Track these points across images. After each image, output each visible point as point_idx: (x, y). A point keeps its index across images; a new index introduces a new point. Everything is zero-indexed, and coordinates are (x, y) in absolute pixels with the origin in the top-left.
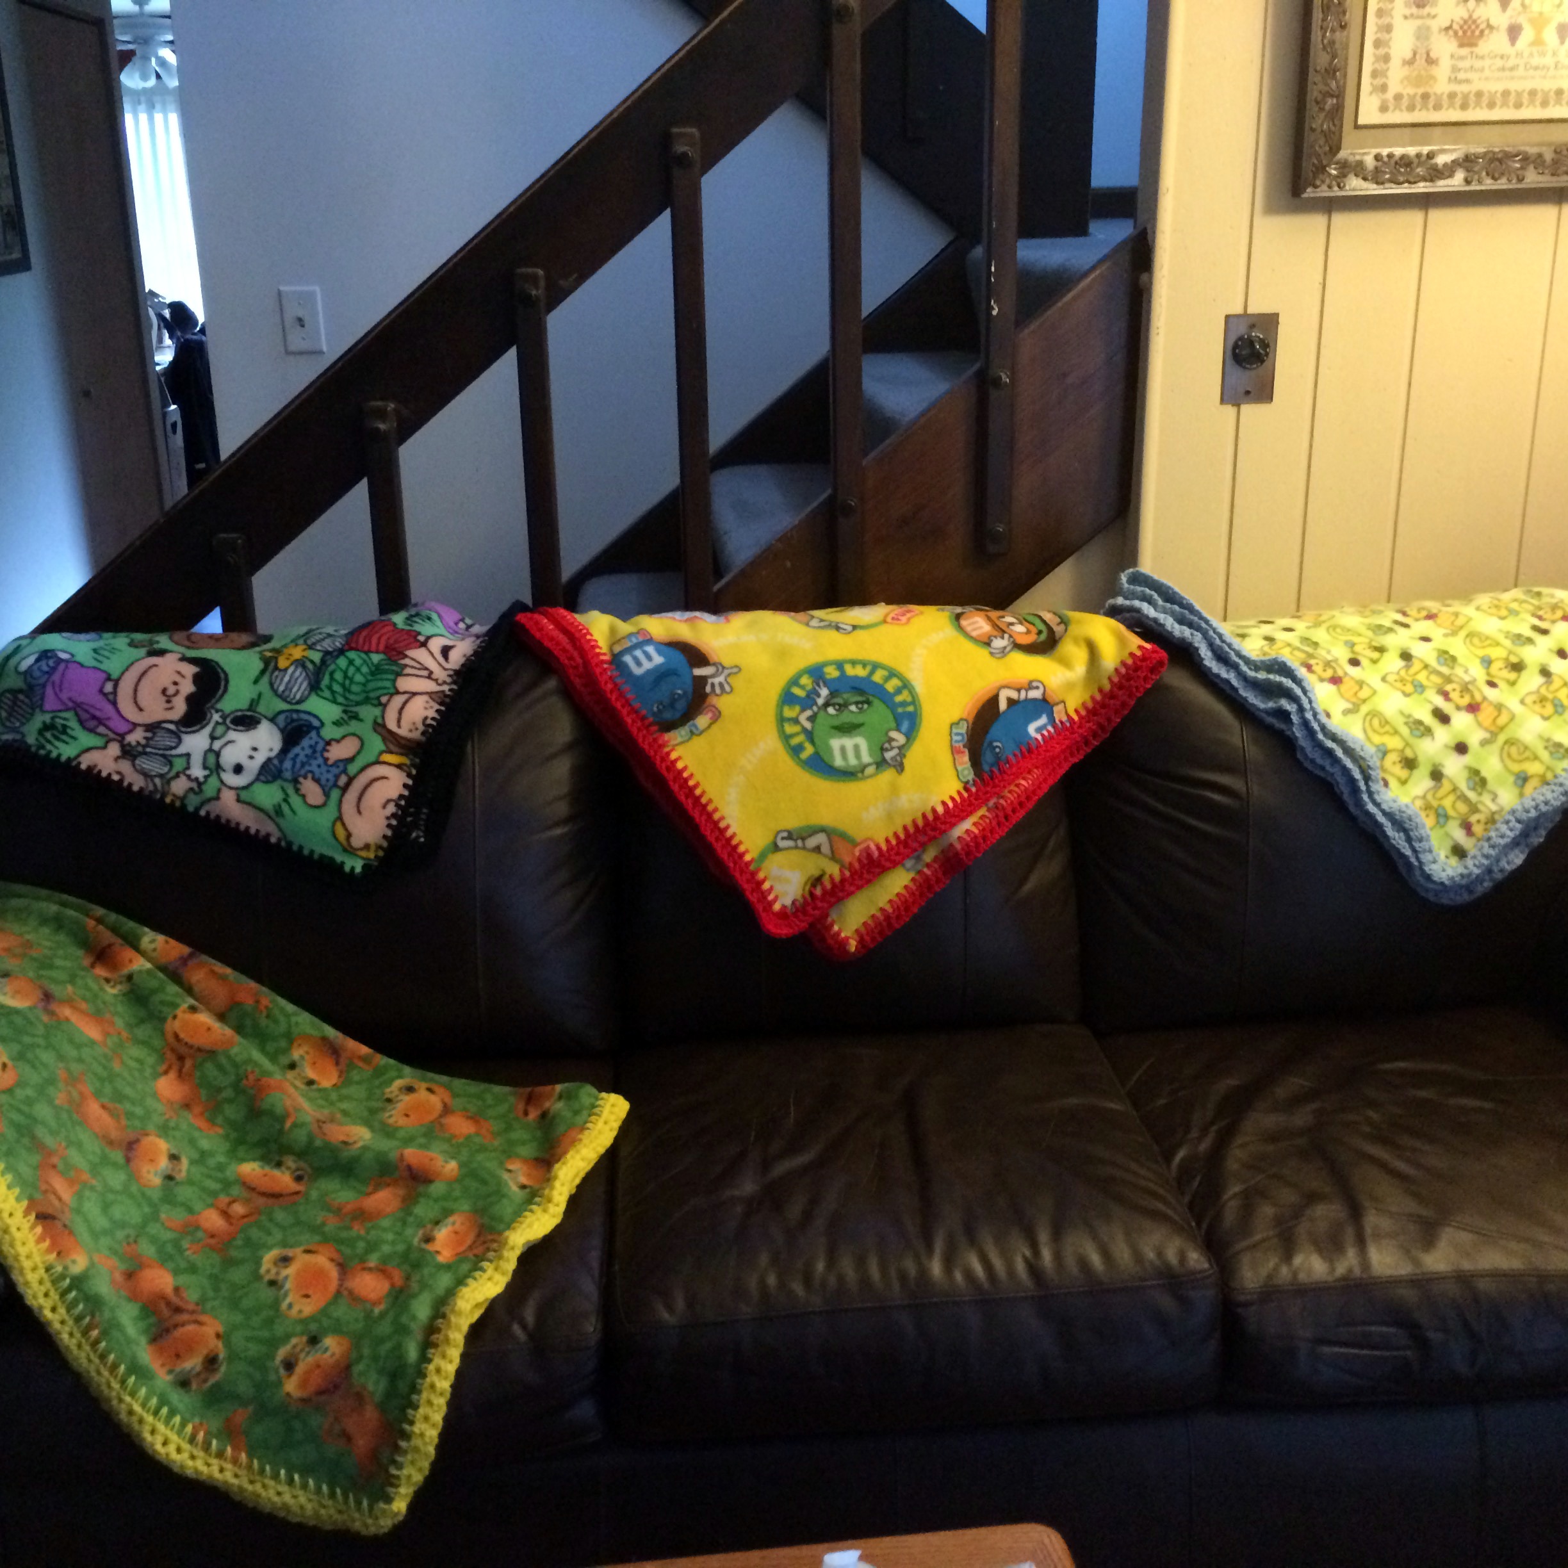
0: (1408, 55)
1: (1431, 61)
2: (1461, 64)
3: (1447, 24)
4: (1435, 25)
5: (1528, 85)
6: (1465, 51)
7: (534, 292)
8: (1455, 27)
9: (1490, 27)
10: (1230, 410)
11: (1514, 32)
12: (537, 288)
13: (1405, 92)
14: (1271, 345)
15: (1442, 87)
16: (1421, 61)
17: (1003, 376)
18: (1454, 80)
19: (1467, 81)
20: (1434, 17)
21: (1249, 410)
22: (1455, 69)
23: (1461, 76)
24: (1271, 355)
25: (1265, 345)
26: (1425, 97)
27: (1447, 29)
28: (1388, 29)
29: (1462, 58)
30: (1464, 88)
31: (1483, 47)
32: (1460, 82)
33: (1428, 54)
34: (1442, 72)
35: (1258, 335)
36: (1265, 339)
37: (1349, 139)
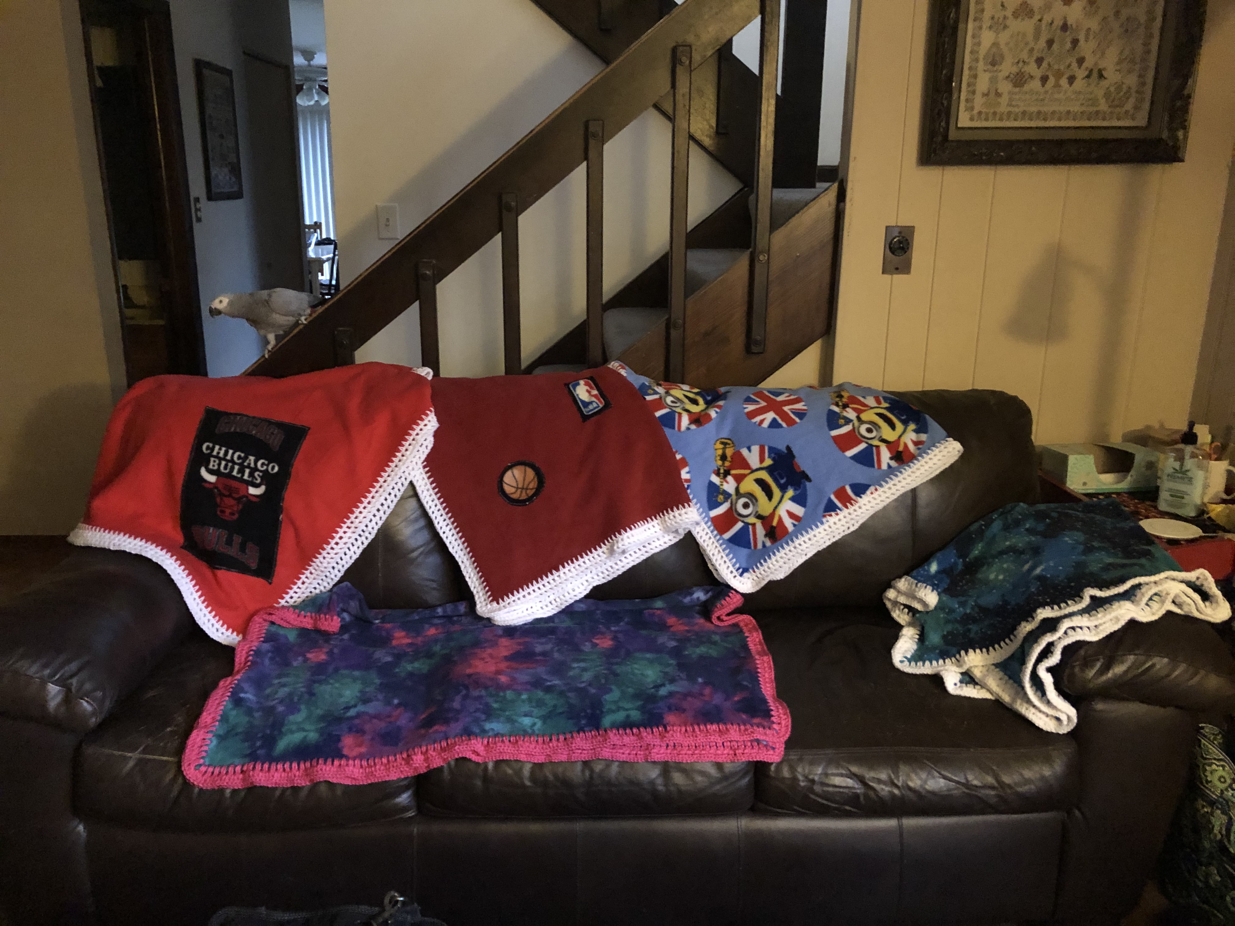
0: (986, 92)
1: (998, 95)
2: (1014, 96)
3: (1007, 74)
4: (1002, 75)
5: (1051, 109)
6: (1017, 89)
8: (1012, 76)
9: (1031, 77)
10: (887, 278)
11: (1044, 80)
13: (983, 111)
14: (910, 243)
15: (1003, 108)
16: (992, 95)
17: (763, 257)
18: (1010, 105)
19: (1017, 106)
20: (1000, 71)
21: (898, 278)
22: (1011, 100)
23: (1014, 103)
24: (910, 249)
26: (995, 113)
27: (1008, 77)
28: (975, 76)
29: (1016, 94)
30: (1017, 110)
31: (1026, 88)
32: (1014, 106)
33: (996, 91)
34: (1004, 100)
35: (903, 237)
36: (907, 240)
37: (953, 135)
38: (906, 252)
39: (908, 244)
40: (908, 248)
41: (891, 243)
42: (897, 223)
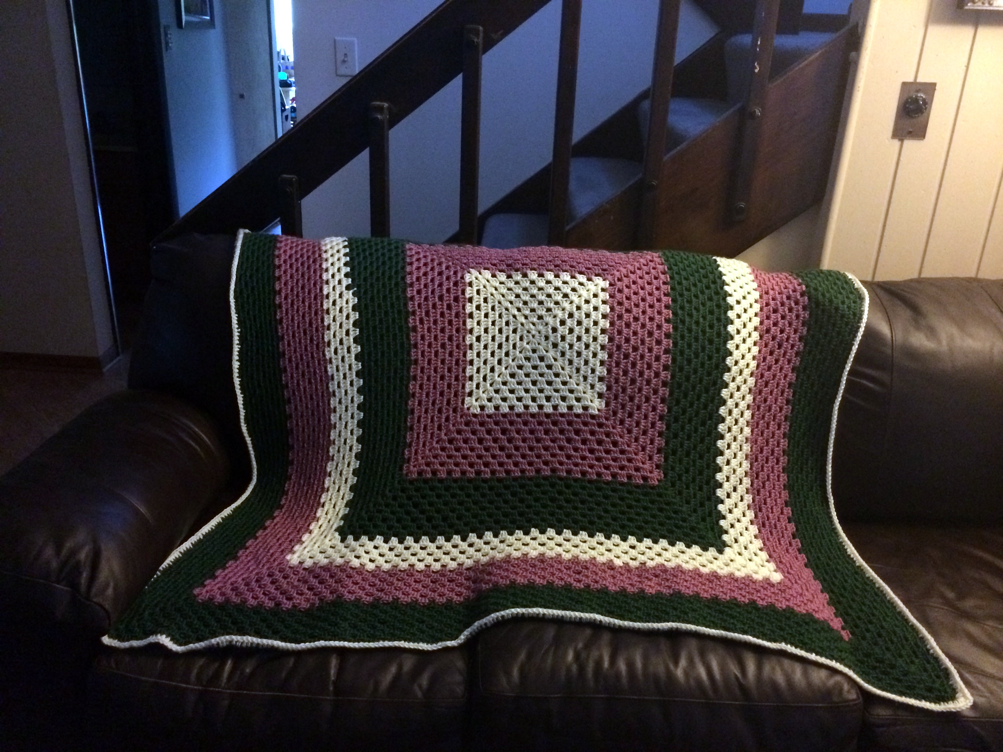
7: (476, 40)
10: (897, 143)
12: (478, 38)
14: (929, 103)
17: (757, 111)
21: (910, 144)
24: (928, 109)
25: (925, 103)
35: (921, 96)
36: (925, 100)
38: (922, 112)
40: (926, 109)
41: (905, 104)
42: (916, 77)
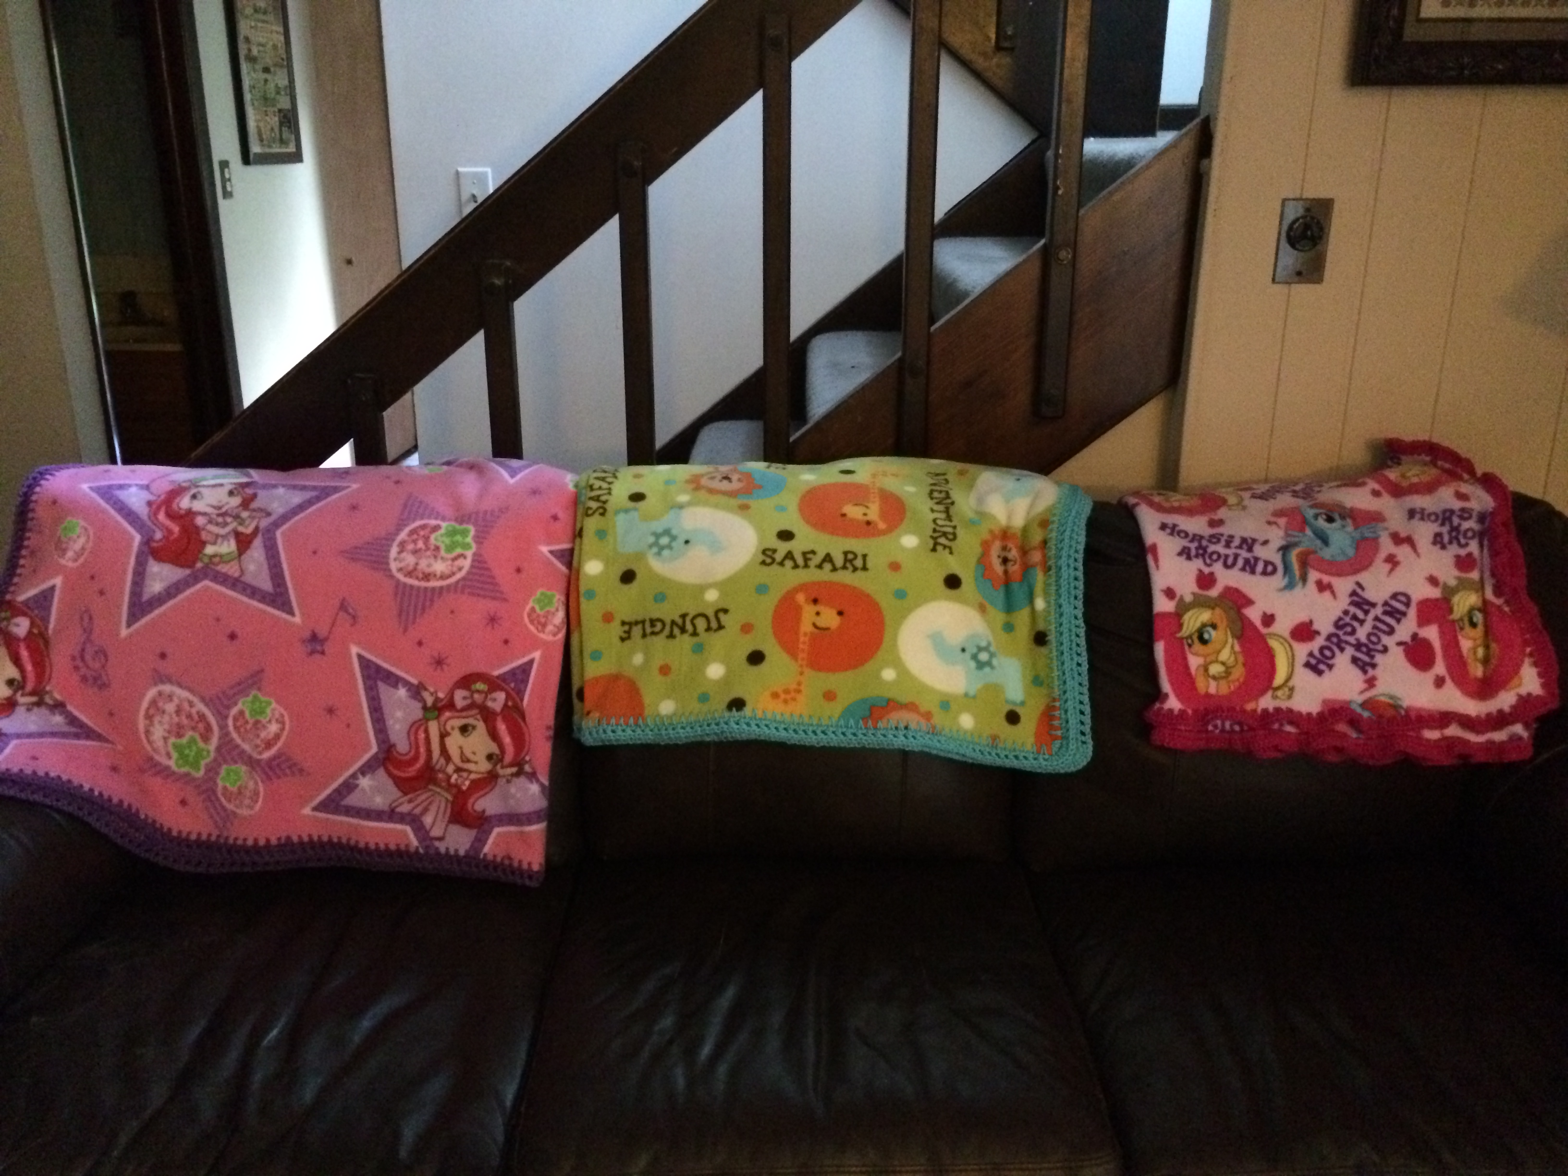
7: (633, 164)
10: (1281, 290)
12: (639, 161)
14: (1326, 226)
21: (1300, 290)
24: (1324, 238)
25: (1319, 228)
35: (1313, 218)
36: (1318, 223)
37: (1411, 33)
38: (1315, 245)
39: (1321, 229)
40: (1320, 238)
41: (1290, 228)
42: (1302, 192)
